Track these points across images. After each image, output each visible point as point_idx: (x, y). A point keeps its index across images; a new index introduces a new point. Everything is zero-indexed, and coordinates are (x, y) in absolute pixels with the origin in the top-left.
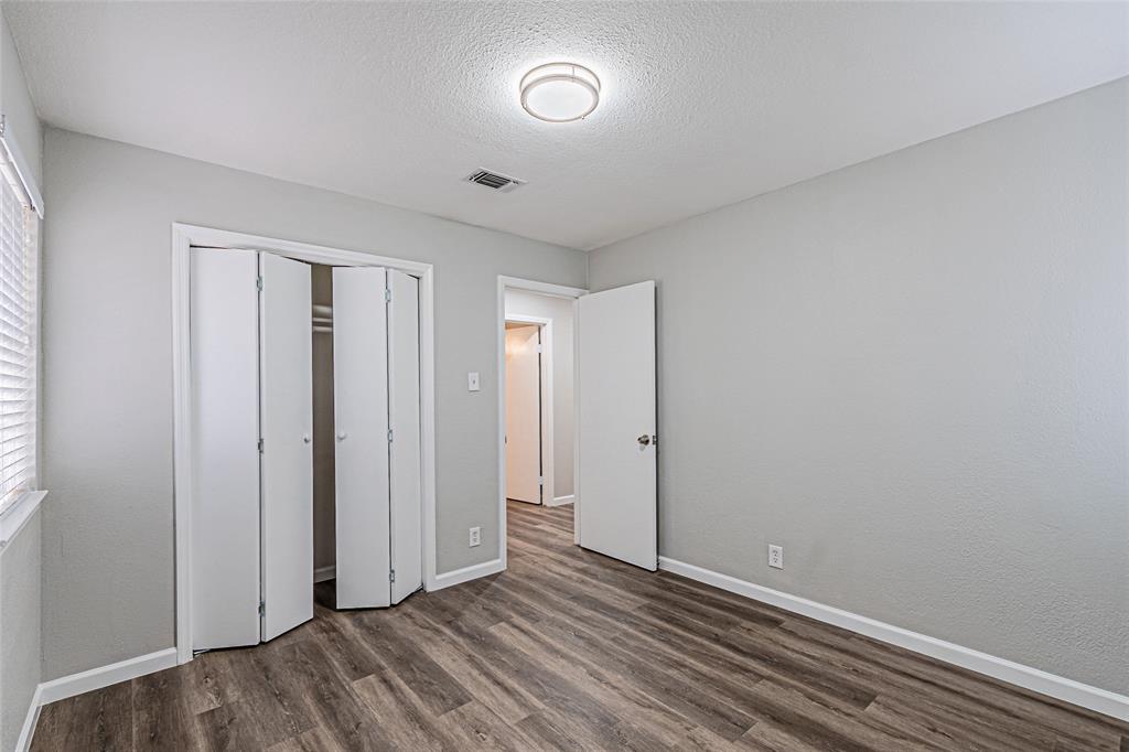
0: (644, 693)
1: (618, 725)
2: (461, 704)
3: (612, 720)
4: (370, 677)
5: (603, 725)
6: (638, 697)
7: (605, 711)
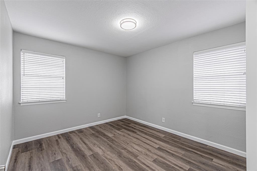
0: (109, 163)
1: (118, 155)
2: (154, 160)
3: (119, 156)
4: (188, 169)
5: (121, 155)
6: (111, 162)
7: (120, 158)
